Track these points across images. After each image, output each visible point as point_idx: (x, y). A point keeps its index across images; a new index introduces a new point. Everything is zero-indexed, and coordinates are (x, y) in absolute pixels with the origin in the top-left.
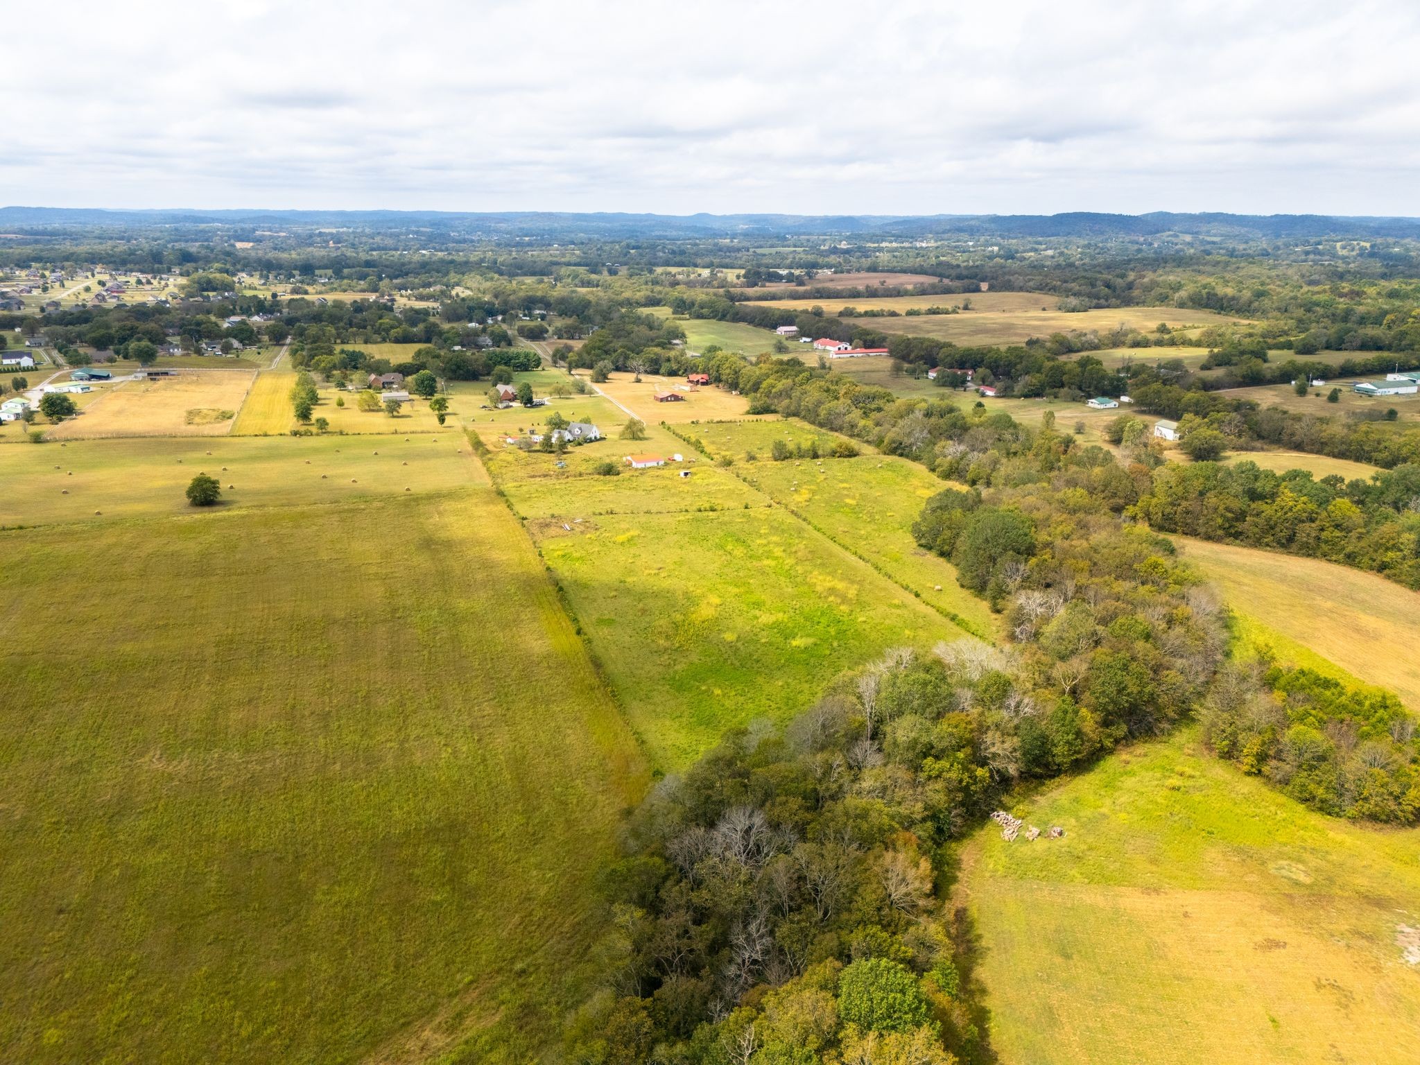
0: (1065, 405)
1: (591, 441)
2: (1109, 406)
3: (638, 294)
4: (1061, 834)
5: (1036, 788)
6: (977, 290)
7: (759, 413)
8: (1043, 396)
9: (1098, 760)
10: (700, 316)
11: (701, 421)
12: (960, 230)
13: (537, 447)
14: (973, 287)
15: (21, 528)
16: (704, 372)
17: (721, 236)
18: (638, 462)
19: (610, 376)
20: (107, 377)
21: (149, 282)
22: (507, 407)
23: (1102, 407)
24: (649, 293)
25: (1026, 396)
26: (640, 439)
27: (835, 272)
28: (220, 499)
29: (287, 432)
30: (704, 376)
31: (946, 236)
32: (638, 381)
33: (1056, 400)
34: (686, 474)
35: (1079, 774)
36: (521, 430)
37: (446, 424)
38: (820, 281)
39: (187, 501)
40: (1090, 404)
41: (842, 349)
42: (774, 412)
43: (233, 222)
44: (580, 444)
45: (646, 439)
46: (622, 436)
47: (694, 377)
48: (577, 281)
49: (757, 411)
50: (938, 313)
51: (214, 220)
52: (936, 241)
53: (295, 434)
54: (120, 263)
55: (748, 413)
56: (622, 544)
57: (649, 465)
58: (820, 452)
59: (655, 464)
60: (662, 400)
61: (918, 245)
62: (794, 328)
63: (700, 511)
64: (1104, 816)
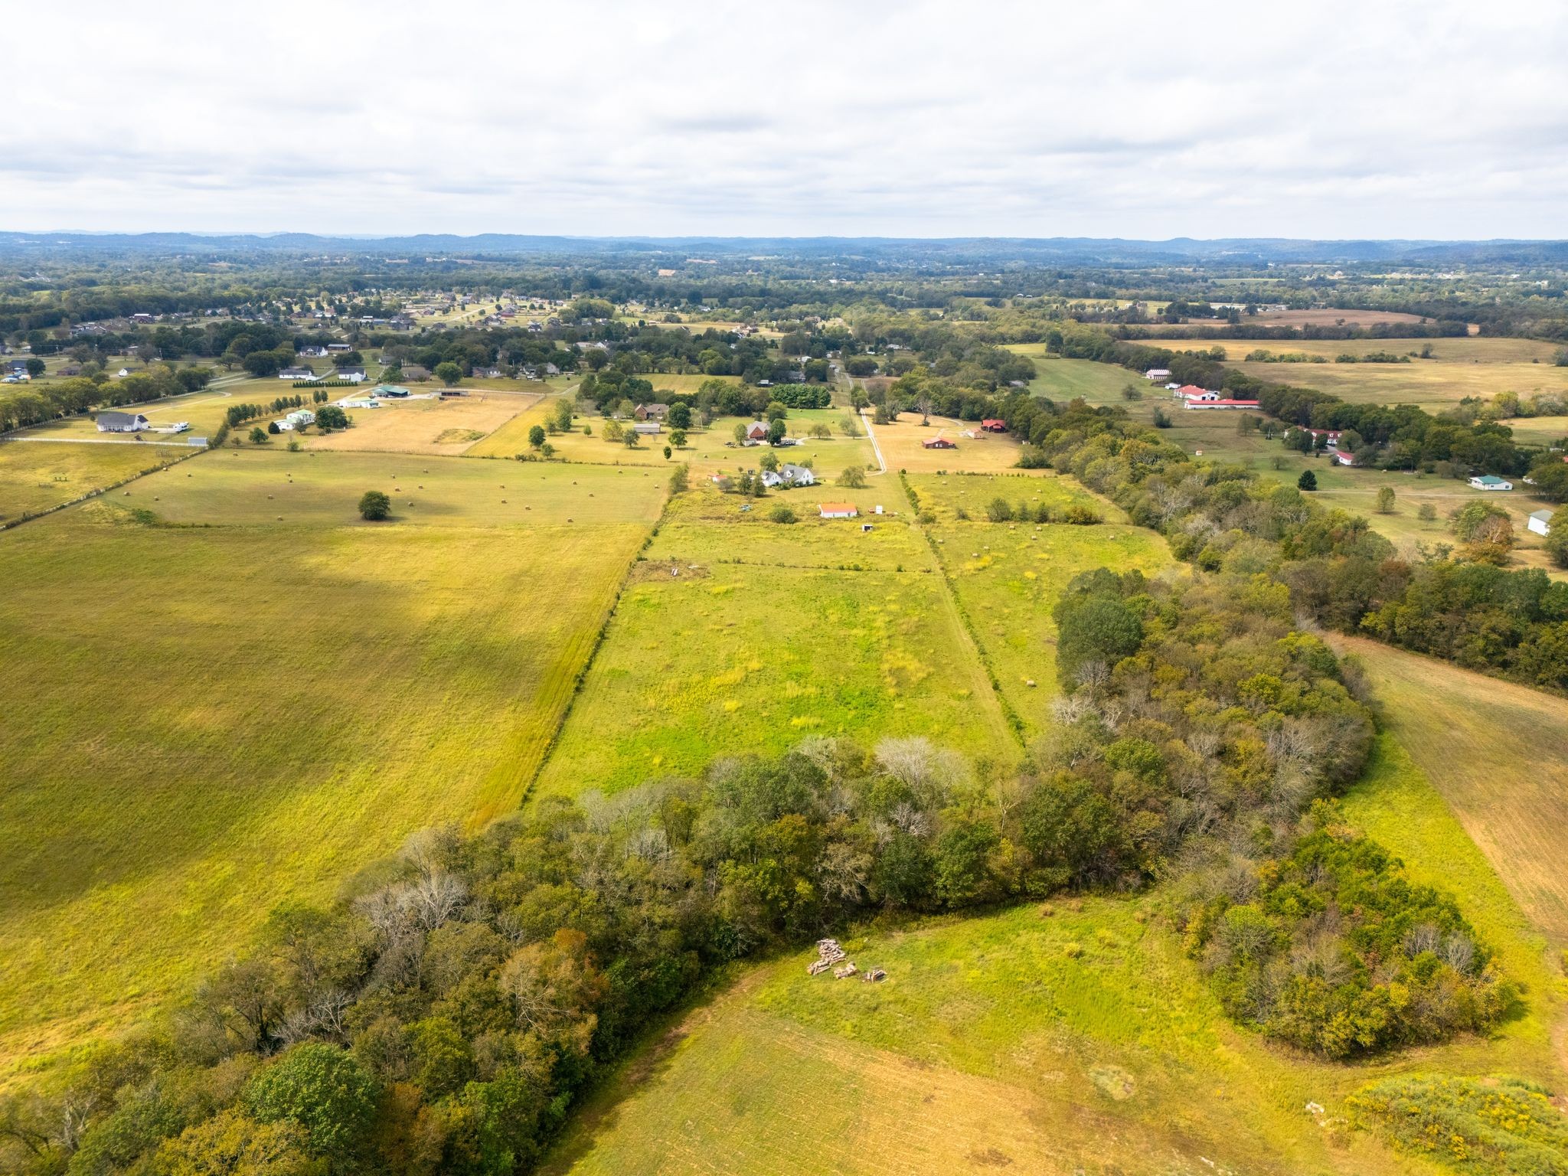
0: (1439, 481)
1: (801, 485)
2: (1496, 487)
3: (1016, 328)
4: (879, 977)
5: (904, 922)
6: (1463, 334)
7: (1029, 467)
8: (1415, 469)
9: (1016, 904)
10: (1072, 355)
11: (949, 471)
12: (1509, 259)
13: (736, 489)
14: (1457, 330)
15: (207, 526)
16: (1002, 418)
17: (1185, 263)
18: (827, 511)
19: (899, 417)
20: (405, 394)
21: (541, 307)
22: (753, 445)
23: (1487, 488)
24: (1029, 328)
25: (1391, 468)
26: (859, 487)
27: (1290, 308)
28: (389, 514)
29: (513, 456)
30: (1000, 422)
31: (1484, 267)
32: (926, 424)
33: (1428, 476)
34: (867, 528)
35: (973, 916)
36: (741, 470)
37: (672, 458)
38: (1262, 318)
39: (359, 514)
40: (1473, 484)
41: (1208, 398)
42: (1049, 467)
43: (674, 249)
44: (786, 488)
45: (865, 487)
46: (839, 483)
47: (988, 423)
48: (966, 314)
49: (1027, 465)
50: (1381, 361)
51: (655, 248)
52: (1468, 272)
53: (521, 458)
54: (529, 288)
55: (1017, 466)
56: (716, 595)
57: (838, 515)
58: (1051, 516)
59: (845, 515)
60: (928, 446)
61: (1440, 276)
62: (1166, 372)
63: (842, 568)
64: (956, 969)
